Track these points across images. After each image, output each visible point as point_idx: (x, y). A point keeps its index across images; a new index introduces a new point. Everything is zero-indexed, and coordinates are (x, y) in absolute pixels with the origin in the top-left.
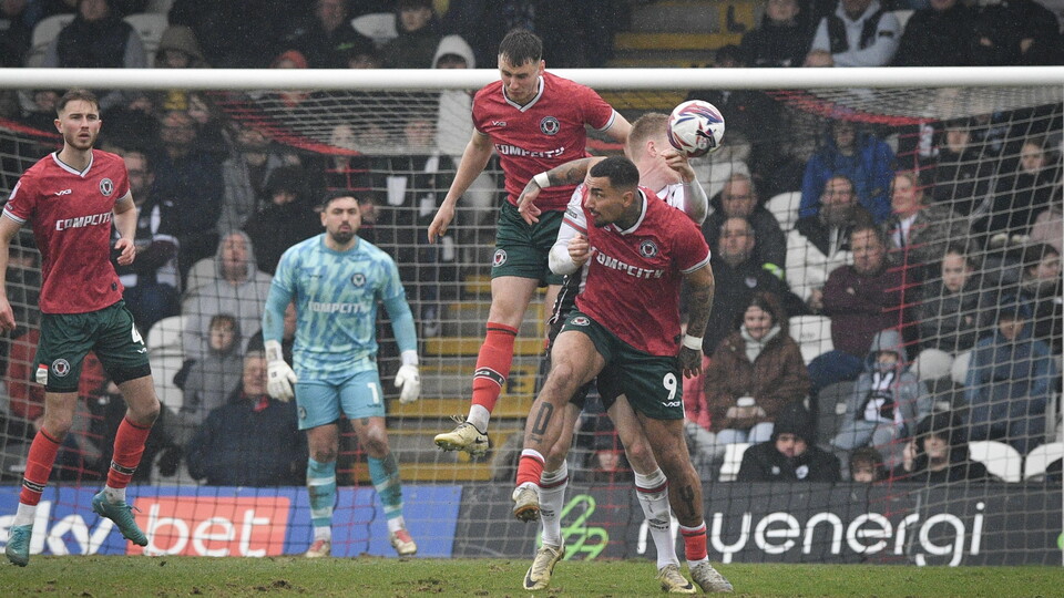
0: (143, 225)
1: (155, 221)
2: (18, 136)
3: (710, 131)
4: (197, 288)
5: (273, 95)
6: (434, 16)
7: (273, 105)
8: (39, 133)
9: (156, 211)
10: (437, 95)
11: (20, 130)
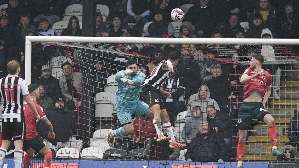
0: (174, 84)
1: (178, 83)
2: (138, 57)
3: (178, 16)
4: (190, 103)
5: (214, 45)
6: (263, 22)
7: (213, 48)
8: (144, 56)
9: (178, 80)
10: (262, 46)
11: (138, 56)
